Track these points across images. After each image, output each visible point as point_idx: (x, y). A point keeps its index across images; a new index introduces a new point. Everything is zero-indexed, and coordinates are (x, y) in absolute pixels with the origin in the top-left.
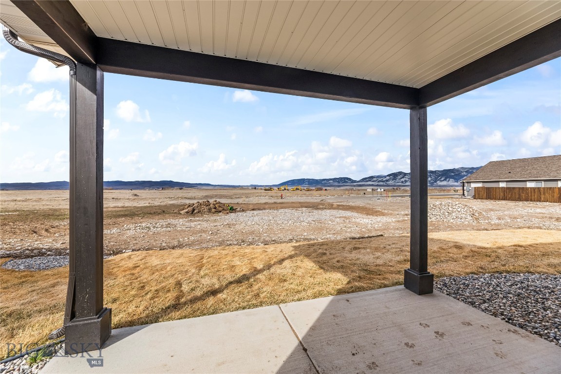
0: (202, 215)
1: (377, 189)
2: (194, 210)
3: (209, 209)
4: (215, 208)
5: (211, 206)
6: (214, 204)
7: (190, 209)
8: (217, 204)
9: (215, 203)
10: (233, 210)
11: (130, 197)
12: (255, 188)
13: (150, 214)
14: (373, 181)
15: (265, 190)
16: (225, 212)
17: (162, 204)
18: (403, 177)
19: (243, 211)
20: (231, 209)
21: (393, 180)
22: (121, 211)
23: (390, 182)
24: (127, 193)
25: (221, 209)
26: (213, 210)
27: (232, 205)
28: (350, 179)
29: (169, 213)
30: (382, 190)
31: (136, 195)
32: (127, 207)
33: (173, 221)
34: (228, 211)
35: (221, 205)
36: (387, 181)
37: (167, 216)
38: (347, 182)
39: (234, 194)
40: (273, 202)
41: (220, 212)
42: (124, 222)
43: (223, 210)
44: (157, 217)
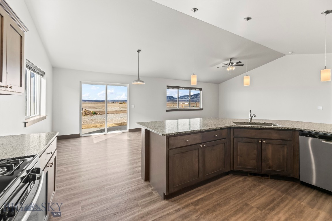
4: (85, 113)
8: (86, 111)
9: (85, 110)
10: (96, 114)
12: (114, 102)
14: (185, 98)
15: (120, 103)
19: (101, 114)
20: (94, 113)
21: (196, 98)
26: (84, 114)
27: (95, 112)
28: (172, 97)
30: (182, 104)
34: (92, 115)
35: (88, 112)
38: (170, 99)
39: (98, 106)
40: (120, 110)
41: (88, 115)
43: (90, 114)
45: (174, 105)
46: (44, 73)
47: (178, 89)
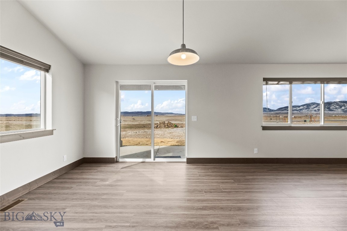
0: (161, 129)
1: (280, 116)
2: (157, 126)
3: (164, 126)
4: (168, 125)
5: (166, 124)
6: (167, 124)
7: (156, 125)
8: (169, 123)
10: (177, 126)
11: (131, 120)
13: (138, 127)
16: (172, 127)
17: (145, 123)
18: (316, 107)
19: (182, 127)
20: (175, 126)
21: (306, 109)
22: (127, 126)
23: (304, 111)
24: (130, 118)
25: (170, 126)
26: (167, 126)
27: (177, 124)
29: (146, 127)
31: (134, 119)
32: (130, 124)
33: (146, 130)
35: (171, 124)
36: (301, 110)
37: (145, 128)
38: (266, 111)
42: (128, 130)
43: (172, 126)
44: (141, 129)
45: (271, 119)
46: (50, 66)
47: (291, 83)
